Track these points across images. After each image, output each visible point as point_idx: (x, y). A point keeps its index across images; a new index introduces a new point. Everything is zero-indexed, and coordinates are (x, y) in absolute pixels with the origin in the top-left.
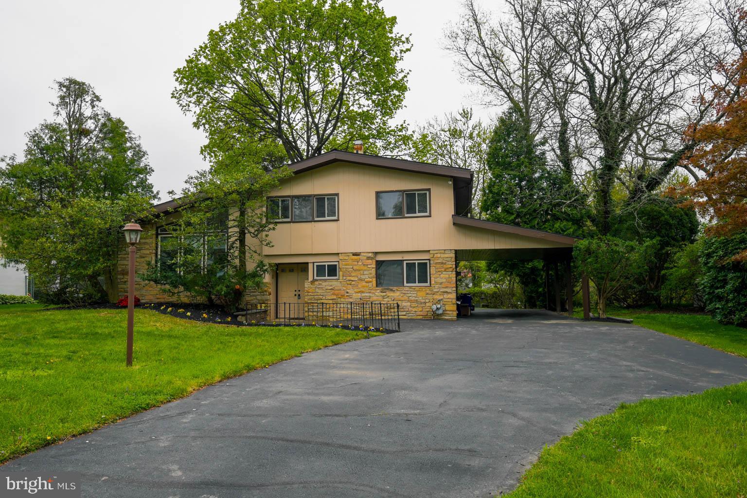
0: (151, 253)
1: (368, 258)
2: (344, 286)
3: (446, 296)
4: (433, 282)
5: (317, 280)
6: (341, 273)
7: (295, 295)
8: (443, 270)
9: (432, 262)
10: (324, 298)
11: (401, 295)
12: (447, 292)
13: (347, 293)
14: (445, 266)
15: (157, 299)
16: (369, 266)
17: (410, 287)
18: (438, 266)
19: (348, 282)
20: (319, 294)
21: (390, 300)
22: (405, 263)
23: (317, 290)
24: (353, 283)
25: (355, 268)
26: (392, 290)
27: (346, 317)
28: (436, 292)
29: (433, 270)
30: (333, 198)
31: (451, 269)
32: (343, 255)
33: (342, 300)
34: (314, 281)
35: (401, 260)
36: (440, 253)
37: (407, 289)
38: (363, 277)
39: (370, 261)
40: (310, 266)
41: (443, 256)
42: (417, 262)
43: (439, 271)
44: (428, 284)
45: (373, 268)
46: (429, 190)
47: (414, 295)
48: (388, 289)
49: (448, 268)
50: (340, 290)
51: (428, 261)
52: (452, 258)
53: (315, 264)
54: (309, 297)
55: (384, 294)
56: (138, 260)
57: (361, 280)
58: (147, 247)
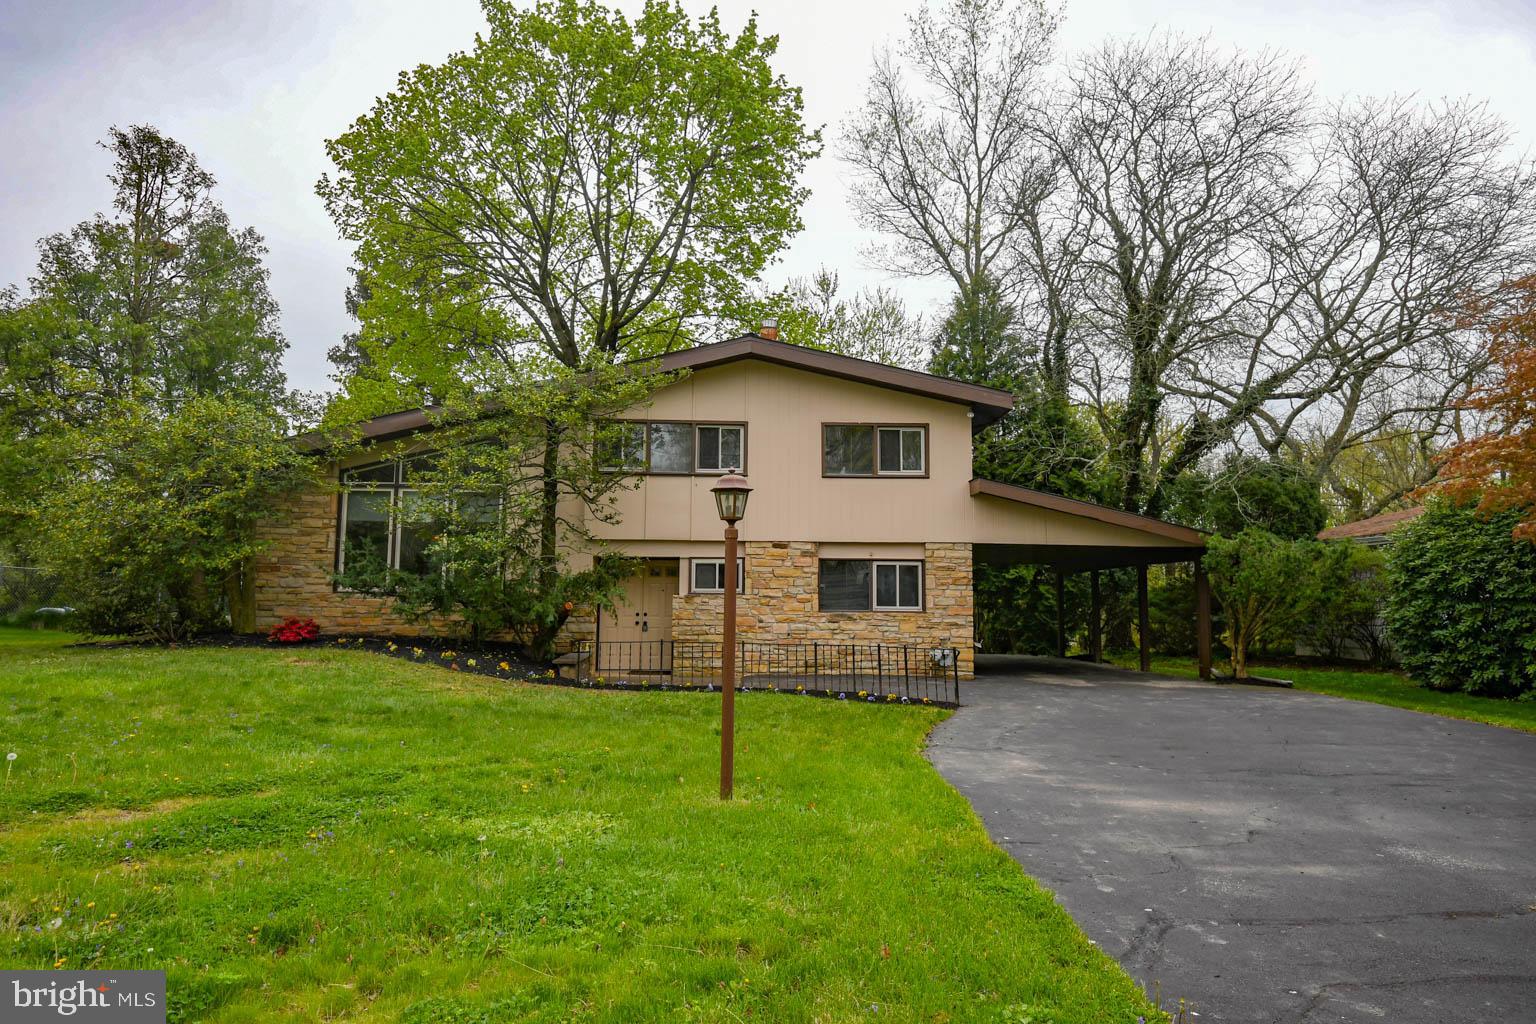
0: (326, 526)
1: (805, 554)
2: (753, 608)
3: (954, 632)
4: (930, 604)
5: (699, 595)
6: (748, 582)
7: (637, 623)
8: (950, 581)
9: (928, 566)
10: (712, 631)
11: (870, 628)
12: (957, 624)
13: (761, 621)
14: (955, 575)
15: (339, 625)
16: (806, 570)
17: (887, 613)
18: (940, 573)
19: (763, 601)
20: (701, 623)
21: (846, 637)
22: (875, 564)
23: (699, 615)
24: (773, 602)
25: (778, 572)
26: (850, 618)
27: (755, 670)
28: (935, 623)
29: (930, 582)
30: (736, 431)
31: (965, 581)
32: (753, 545)
33: (750, 635)
34: (690, 596)
35: (869, 560)
36: (945, 549)
37: (880, 616)
38: (793, 590)
39: (808, 560)
40: (683, 566)
41: (950, 554)
42: (898, 564)
43: (942, 584)
44: (920, 608)
45: (814, 573)
46: (926, 427)
47: (892, 629)
48: (842, 616)
49: (959, 579)
50: (746, 615)
51: (919, 564)
52: (966, 559)
53: (694, 562)
54: (680, 629)
55: (833, 626)
56: (294, 539)
57: (788, 596)
58: (318, 511)
